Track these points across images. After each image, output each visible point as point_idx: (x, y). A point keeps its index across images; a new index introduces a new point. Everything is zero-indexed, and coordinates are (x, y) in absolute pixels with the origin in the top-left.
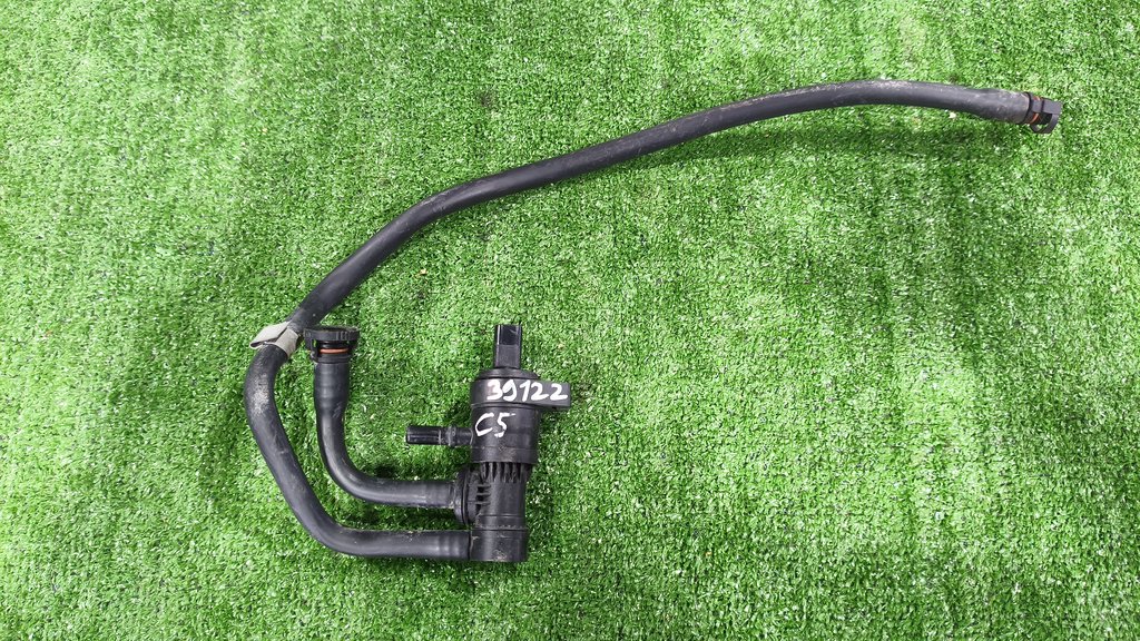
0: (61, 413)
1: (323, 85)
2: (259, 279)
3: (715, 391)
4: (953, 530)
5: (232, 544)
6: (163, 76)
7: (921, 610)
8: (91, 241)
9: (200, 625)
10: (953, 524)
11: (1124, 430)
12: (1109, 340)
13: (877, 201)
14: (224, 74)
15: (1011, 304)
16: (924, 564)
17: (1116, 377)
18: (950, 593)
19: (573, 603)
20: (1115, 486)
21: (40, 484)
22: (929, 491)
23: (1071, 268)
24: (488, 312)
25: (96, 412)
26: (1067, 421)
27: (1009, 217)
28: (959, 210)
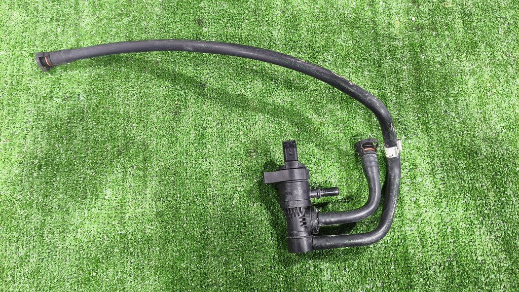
0: (16, 175)
1: (125, 20)
2: (101, 110)
3: (311, 149)
4: (420, 205)
5: (97, 229)
6: (51, 20)
7: (407, 241)
8: (24, 97)
9: (85, 266)
10: (420, 203)
11: (494, 157)
12: (487, 117)
13: (381, 60)
14: (80, 17)
15: (443, 103)
16: (407, 221)
17: (490, 134)
18: (420, 233)
19: (252, 246)
20: (491, 182)
21: (8, 208)
22: (408, 189)
23: (469, 86)
24: (207, 120)
25: (32, 174)
26: (469, 154)
27: (440, 64)
28: (418, 62)
